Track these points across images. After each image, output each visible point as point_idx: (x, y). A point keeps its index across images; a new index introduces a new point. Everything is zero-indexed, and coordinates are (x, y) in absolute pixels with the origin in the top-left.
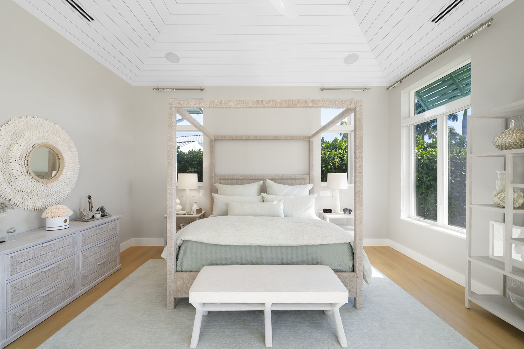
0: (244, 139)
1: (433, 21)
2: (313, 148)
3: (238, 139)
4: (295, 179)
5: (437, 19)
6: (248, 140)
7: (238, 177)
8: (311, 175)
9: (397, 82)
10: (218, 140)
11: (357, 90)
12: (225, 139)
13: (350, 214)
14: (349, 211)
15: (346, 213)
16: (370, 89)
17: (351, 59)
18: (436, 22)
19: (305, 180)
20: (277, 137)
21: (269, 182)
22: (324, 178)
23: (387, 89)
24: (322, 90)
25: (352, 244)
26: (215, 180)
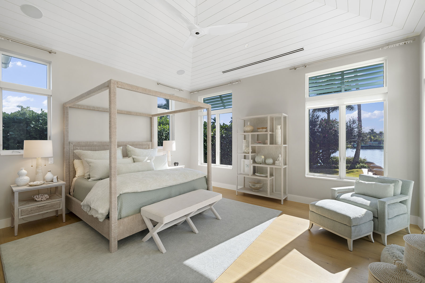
0: (101, 110)
1: (222, 72)
2: (154, 123)
3: (96, 110)
4: (142, 145)
5: (224, 72)
6: (105, 111)
7: (95, 144)
8: (153, 142)
9: (197, 91)
10: (74, 108)
11: (177, 90)
12: (82, 108)
13: (177, 165)
14: (177, 164)
15: (176, 165)
16: (183, 91)
17: (181, 72)
18: (223, 73)
19: (149, 145)
20: (130, 112)
21: (130, 147)
22: (160, 144)
23: (190, 93)
24: (158, 84)
25: (207, 177)
26: (70, 146)
